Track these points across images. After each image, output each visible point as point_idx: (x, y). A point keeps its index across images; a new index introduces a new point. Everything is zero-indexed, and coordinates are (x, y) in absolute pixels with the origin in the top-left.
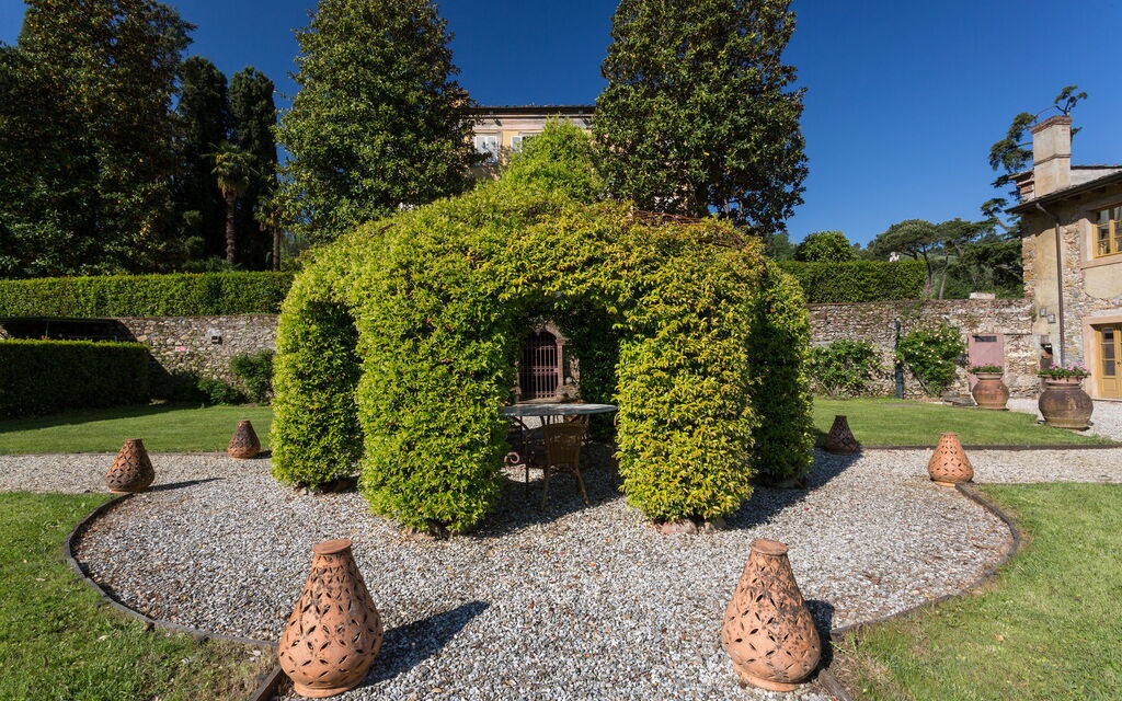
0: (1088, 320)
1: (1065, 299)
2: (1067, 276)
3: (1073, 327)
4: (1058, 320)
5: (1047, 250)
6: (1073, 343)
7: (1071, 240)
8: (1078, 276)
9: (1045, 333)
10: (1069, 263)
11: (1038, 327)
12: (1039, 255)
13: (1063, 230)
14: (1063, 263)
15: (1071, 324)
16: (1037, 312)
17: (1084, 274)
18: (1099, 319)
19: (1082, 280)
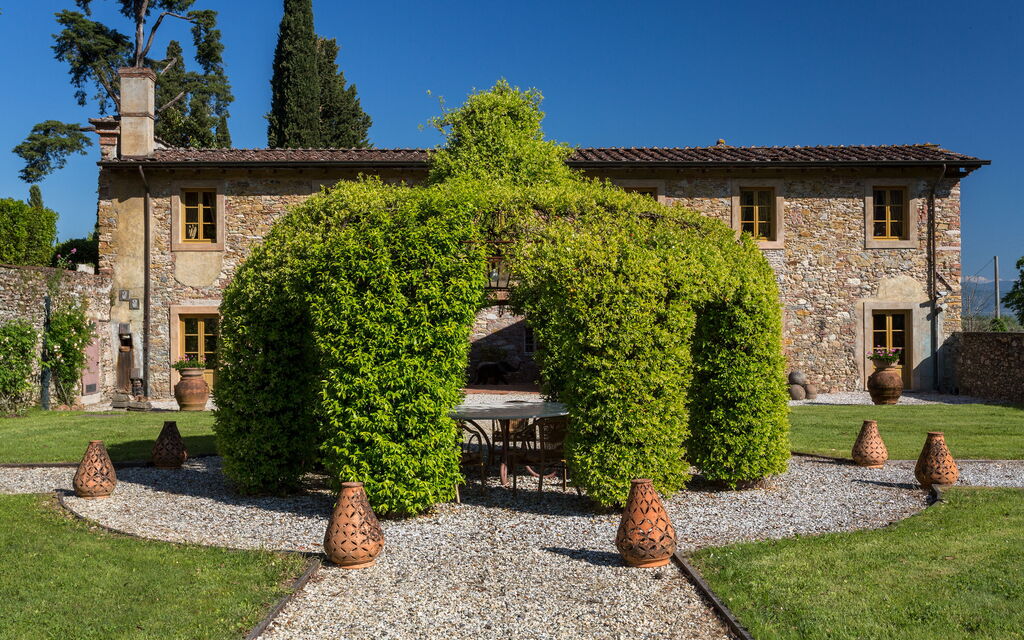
0: (176, 310)
1: (152, 282)
2: (155, 256)
3: (159, 316)
4: (141, 306)
5: (132, 221)
6: (158, 334)
7: (159, 216)
8: (168, 258)
9: (124, 320)
10: (158, 241)
11: (116, 313)
12: (121, 226)
13: (153, 202)
14: (151, 241)
15: (157, 312)
16: (117, 294)
17: (175, 257)
18: (189, 308)
19: (173, 264)
